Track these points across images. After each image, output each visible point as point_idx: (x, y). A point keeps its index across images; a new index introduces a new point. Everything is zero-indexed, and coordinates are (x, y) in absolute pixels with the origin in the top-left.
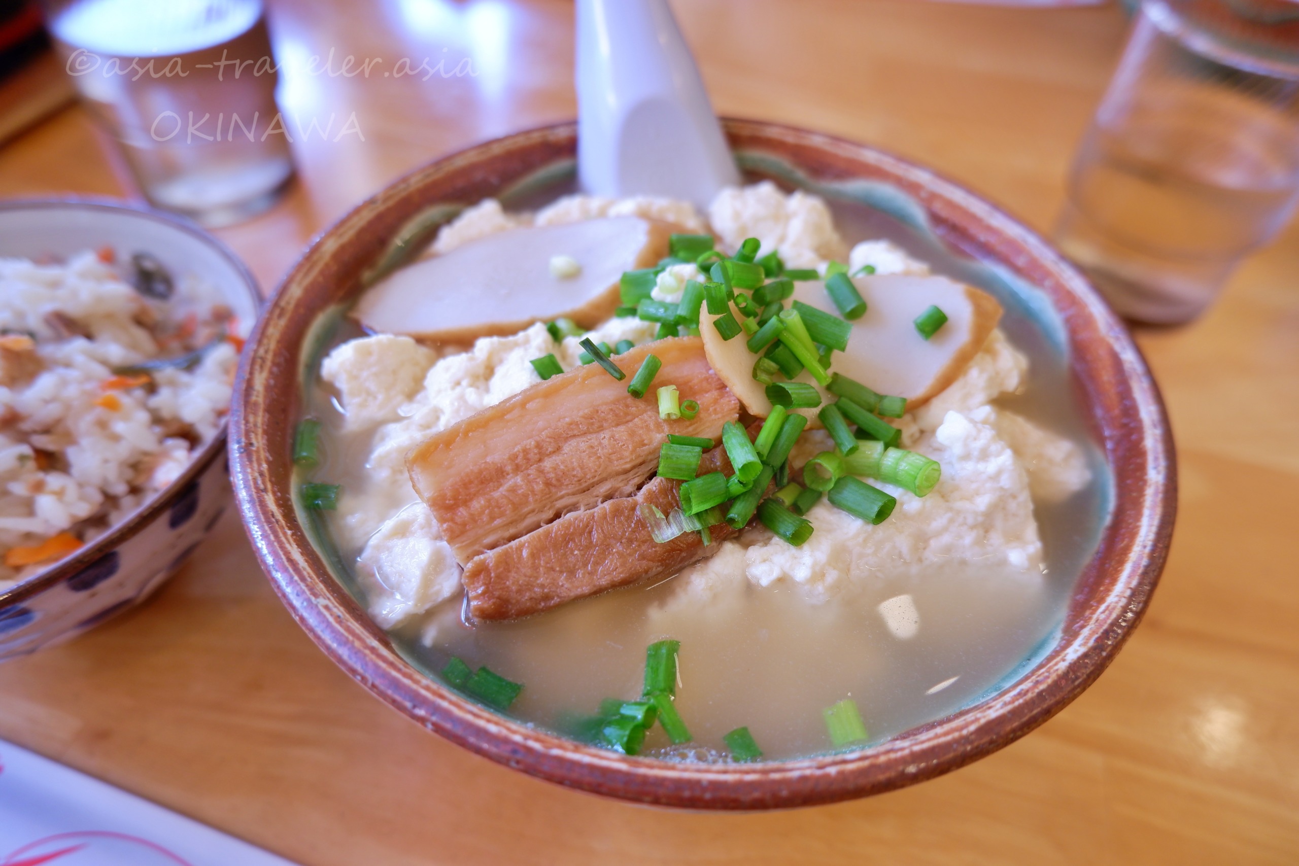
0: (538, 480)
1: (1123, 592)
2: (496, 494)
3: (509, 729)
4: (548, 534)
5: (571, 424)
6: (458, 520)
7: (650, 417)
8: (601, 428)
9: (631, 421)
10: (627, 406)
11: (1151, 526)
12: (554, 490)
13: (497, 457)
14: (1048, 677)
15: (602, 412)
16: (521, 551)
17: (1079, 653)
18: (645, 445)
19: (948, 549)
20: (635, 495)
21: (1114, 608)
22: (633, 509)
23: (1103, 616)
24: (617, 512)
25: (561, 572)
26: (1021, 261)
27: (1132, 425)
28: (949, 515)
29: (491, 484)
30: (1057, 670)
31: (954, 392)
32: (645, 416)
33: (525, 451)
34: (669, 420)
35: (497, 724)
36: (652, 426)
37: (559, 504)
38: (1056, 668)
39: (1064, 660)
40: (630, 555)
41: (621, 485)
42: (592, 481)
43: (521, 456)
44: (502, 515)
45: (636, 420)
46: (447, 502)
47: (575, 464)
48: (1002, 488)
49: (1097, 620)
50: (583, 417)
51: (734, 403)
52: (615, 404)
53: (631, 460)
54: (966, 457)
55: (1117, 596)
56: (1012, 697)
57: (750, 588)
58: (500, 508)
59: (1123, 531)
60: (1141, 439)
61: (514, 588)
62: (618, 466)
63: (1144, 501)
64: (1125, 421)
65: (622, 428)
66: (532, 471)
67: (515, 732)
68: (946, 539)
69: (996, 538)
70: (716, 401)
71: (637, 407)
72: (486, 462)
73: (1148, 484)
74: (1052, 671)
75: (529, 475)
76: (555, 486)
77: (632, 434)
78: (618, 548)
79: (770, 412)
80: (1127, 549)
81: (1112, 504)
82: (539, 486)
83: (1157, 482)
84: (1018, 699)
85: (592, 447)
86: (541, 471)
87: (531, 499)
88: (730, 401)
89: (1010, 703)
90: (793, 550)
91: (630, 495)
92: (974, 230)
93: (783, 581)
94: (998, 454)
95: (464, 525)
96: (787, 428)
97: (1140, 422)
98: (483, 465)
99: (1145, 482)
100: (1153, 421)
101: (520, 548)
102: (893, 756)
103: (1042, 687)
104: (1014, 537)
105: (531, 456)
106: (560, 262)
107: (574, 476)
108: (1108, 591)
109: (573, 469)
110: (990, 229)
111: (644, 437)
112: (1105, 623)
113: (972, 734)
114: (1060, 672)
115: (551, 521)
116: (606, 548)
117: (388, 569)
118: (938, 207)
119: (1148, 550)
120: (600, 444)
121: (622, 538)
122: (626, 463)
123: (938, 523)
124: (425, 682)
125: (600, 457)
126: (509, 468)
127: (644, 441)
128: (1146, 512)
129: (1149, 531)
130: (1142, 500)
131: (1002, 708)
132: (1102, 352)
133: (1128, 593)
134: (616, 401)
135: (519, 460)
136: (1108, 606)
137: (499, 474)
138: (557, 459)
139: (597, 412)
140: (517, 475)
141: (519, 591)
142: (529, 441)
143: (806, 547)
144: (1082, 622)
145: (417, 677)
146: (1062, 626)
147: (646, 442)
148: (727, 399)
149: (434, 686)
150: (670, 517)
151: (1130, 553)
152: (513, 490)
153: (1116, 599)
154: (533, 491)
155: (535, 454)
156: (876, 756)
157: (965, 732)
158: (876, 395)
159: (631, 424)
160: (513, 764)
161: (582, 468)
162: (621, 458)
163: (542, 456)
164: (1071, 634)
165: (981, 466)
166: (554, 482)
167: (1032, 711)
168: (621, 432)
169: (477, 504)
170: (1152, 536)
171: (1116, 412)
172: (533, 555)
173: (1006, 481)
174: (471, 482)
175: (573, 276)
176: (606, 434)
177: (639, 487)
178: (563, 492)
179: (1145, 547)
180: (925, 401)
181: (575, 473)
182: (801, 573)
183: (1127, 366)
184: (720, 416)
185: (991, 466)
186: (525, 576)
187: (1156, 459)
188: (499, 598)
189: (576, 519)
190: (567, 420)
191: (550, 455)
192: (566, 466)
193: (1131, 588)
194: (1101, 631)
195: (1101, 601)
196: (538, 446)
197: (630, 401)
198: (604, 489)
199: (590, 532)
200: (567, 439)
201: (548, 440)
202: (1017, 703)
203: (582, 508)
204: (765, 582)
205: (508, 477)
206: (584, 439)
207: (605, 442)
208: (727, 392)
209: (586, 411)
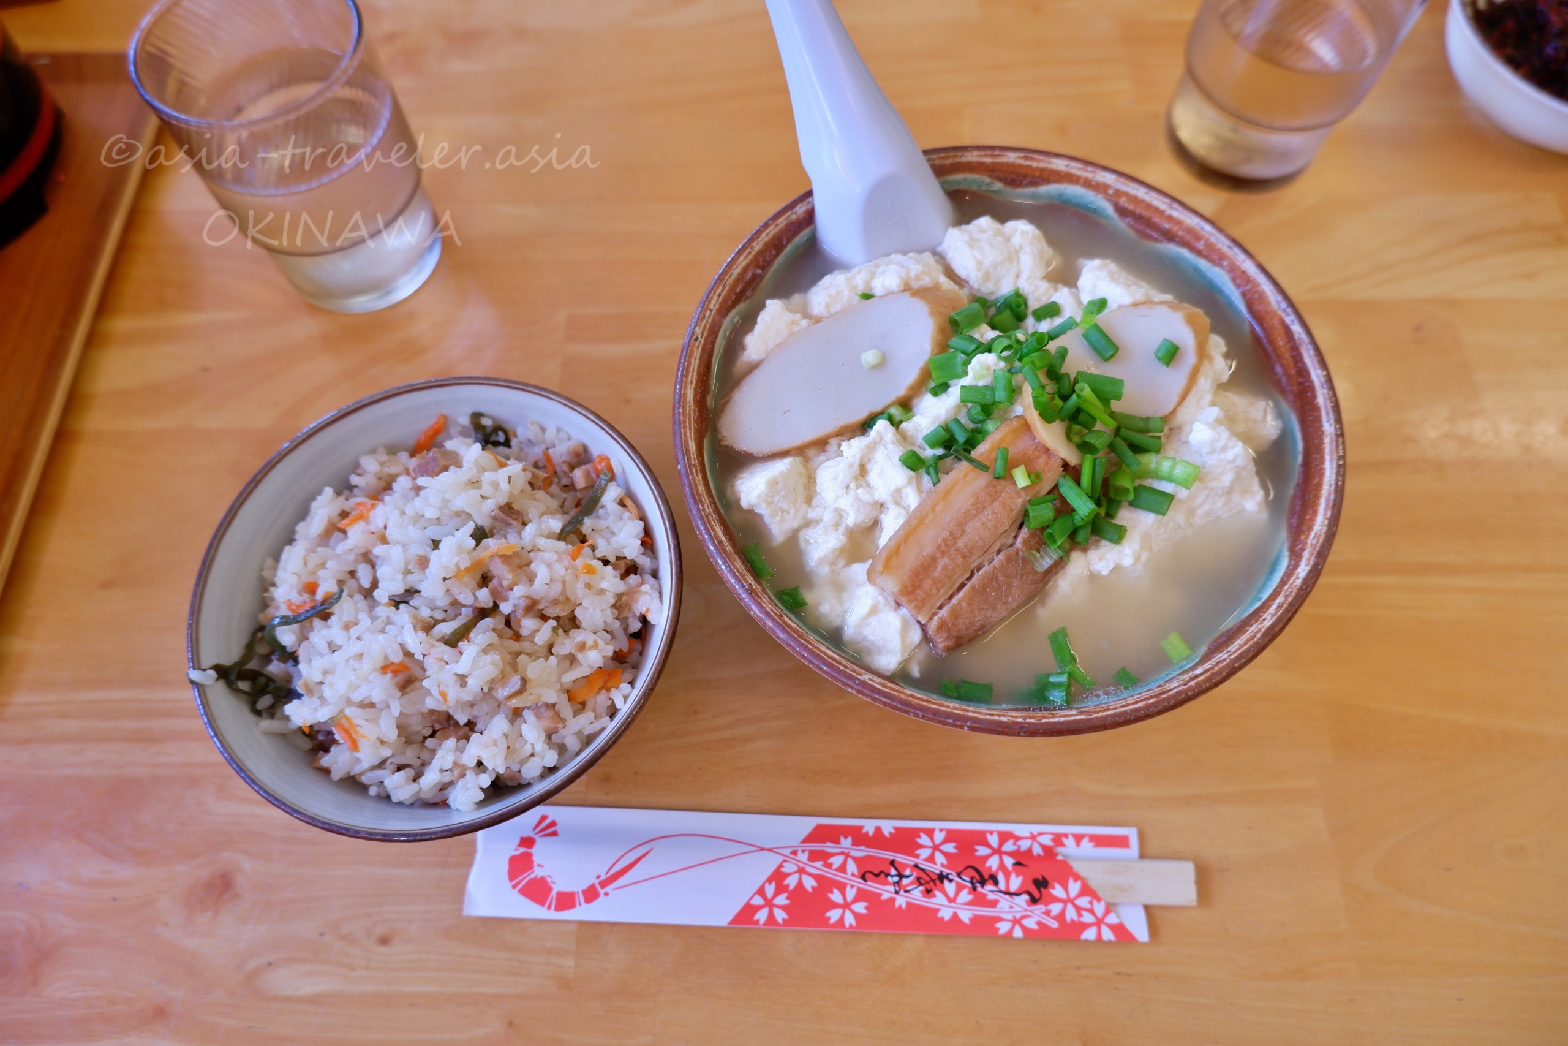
0: (958, 557)
1: (1323, 522)
2: (936, 574)
3: (1012, 716)
4: (973, 588)
5: (966, 512)
6: (919, 598)
7: (1011, 489)
8: (984, 508)
9: (1000, 496)
10: (995, 487)
11: (1332, 468)
12: (968, 559)
13: (929, 550)
14: (1291, 592)
15: (982, 497)
16: (961, 605)
17: (1306, 572)
18: (1013, 510)
19: (1208, 514)
20: (1015, 543)
21: (1320, 535)
22: (1017, 553)
23: (1314, 542)
24: (1009, 559)
25: (987, 609)
26: (1200, 245)
27: (1307, 384)
28: (1206, 492)
29: (931, 569)
30: (1296, 586)
31: (1191, 399)
32: (1007, 489)
33: (945, 541)
34: (1025, 489)
35: (1004, 716)
36: (1014, 495)
37: (973, 566)
38: (1295, 584)
39: (1298, 578)
40: (1024, 584)
41: (1006, 540)
42: (989, 545)
43: (943, 544)
44: (943, 587)
45: (1003, 494)
46: (909, 590)
47: (977, 538)
48: (1237, 466)
49: (1311, 545)
50: (972, 505)
51: (1059, 462)
52: (987, 488)
53: (1009, 523)
54: (1213, 452)
55: (1320, 525)
56: (1274, 610)
57: (1093, 577)
58: (940, 582)
59: (1313, 470)
60: (1314, 397)
61: (964, 628)
62: (1001, 530)
63: (1324, 448)
64: (1301, 380)
65: (996, 504)
66: (953, 552)
67: (1016, 717)
68: (1206, 507)
69: (1236, 497)
70: (1047, 463)
71: (1001, 485)
72: (923, 556)
73: (1325, 435)
74: (1293, 587)
75: (951, 555)
76: (969, 556)
77: (1004, 505)
78: (1015, 583)
79: (1082, 460)
80: (1319, 486)
81: (1300, 446)
82: (960, 560)
83: (1331, 433)
84: (1278, 611)
85: (983, 524)
86: (958, 550)
87: (957, 570)
88: (1056, 460)
89: (1276, 614)
90: (1117, 547)
91: (1012, 545)
92: (1156, 219)
93: (1117, 569)
94: (1234, 446)
95: (924, 600)
96: (1097, 468)
97: (1312, 382)
98: (922, 559)
99: (1323, 433)
100: (1321, 383)
101: (960, 602)
102: (1221, 665)
103: (1290, 599)
104: (1247, 491)
105: (949, 542)
106: (869, 357)
107: (978, 546)
108: (1313, 520)
109: (977, 542)
110: (1170, 218)
111: (1012, 505)
112: (1317, 546)
113: (1259, 639)
114: (1298, 587)
115: (969, 579)
116: (1009, 586)
117: (870, 637)
118: (1123, 201)
119: (1333, 488)
120: (987, 519)
121: (1016, 575)
122: (1006, 526)
123: (1199, 500)
124: (952, 705)
125: (990, 529)
126: (938, 555)
127: (1012, 507)
128: (1327, 457)
129: (1331, 473)
130: (1322, 447)
131: (1271, 619)
132: (1275, 321)
133: (1326, 522)
134: (987, 487)
135: (943, 548)
136: (1316, 534)
137: (934, 560)
138: (965, 539)
139: (978, 498)
140: (944, 557)
141: (967, 629)
142: (944, 533)
143: (1125, 542)
144: (1301, 545)
145: (946, 703)
146: (1286, 546)
147: (1013, 508)
148: (1054, 459)
149: (957, 706)
150: (1041, 552)
151: (1321, 490)
152: (945, 568)
153: (1320, 528)
154: (957, 565)
155: (951, 540)
156: (1212, 668)
157: (1255, 639)
158: (1142, 419)
159: (1001, 499)
160: (1022, 734)
161: (982, 540)
162: (1003, 524)
163: (955, 538)
164: (1296, 556)
165: (1222, 456)
166: (968, 554)
167: (1288, 615)
168: (997, 506)
169: (927, 584)
170: (1334, 477)
171: (1293, 372)
172: (969, 605)
173: (1240, 462)
174: (919, 572)
175: (882, 364)
176: (988, 512)
177: (1016, 537)
178: (974, 559)
179: (1331, 485)
180: (1174, 411)
181: (978, 544)
182: (1127, 561)
183: (1296, 336)
184: (1052, 473)
185: (1230, 455)
186: (968, 618)
187: (1327, 413)
188: (956, 637)
189: (986, 572)
190: (963, 510)
191: (959, 538)
192: (972, 542)
193: (1327, 518)
194: (1316, 553)
195: (1310, 528)
196: (951, 534)
197: (995, 482)
198: (996, 547)
199: (997, 578)
200: (966, 524)
201: (956, 528)
202: (1279, 614)
203: (986, 564)
204: (1105, 573)
205: (939, 560)
206: (977, 520)
207: (990, 517)
208: (1051, 454)
209: (972, 500)
